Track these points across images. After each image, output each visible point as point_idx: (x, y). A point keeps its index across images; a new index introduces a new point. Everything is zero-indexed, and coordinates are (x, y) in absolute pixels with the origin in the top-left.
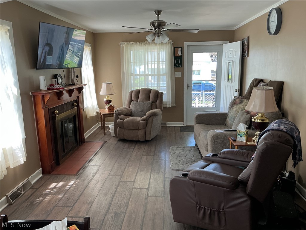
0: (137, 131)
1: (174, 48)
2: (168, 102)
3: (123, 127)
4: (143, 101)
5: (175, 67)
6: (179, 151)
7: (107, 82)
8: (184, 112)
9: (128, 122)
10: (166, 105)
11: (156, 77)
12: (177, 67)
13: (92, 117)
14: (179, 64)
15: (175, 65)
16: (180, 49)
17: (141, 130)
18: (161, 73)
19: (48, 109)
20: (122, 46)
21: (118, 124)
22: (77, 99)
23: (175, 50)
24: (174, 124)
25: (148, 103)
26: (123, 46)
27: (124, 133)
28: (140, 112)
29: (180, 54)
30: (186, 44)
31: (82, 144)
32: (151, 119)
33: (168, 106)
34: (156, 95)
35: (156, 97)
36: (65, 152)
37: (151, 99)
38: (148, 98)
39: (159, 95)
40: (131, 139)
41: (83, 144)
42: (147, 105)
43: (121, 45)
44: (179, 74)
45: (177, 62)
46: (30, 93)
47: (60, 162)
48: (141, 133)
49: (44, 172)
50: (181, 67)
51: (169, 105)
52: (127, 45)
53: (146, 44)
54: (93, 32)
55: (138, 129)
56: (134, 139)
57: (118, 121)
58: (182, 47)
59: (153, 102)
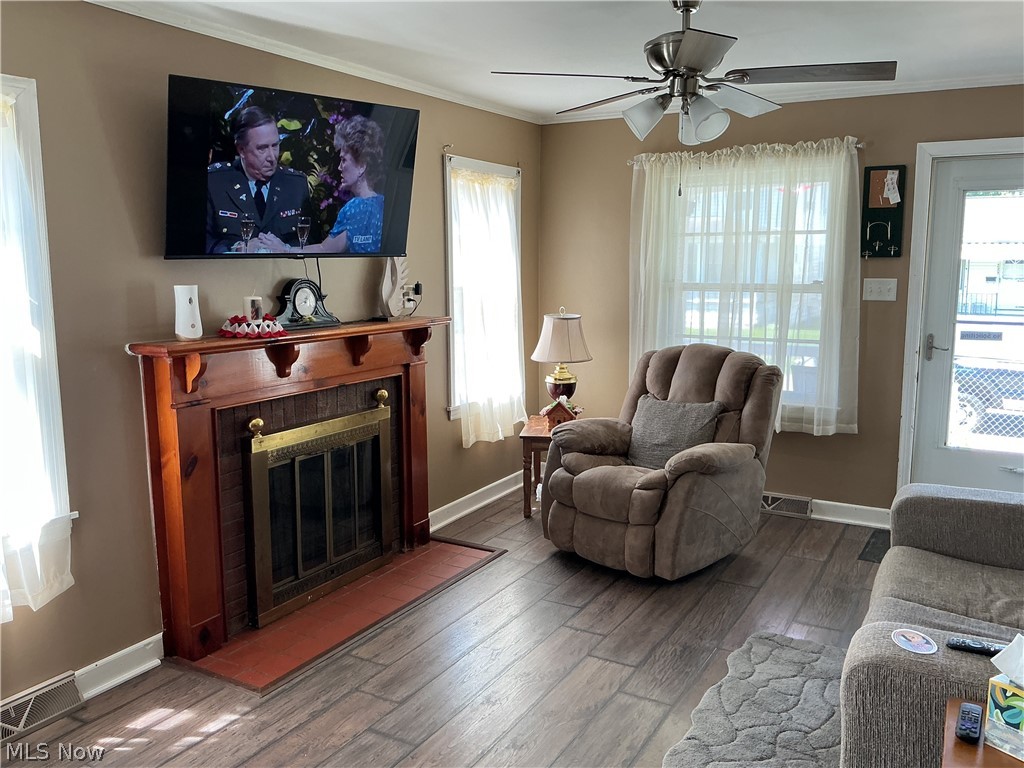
0: (619, 529)
1: (867, 173)
2: (820, 409)
3: (569, 504)
4: (684, 400)
5: (863, 256)
6: (776, 670)
7: (562, 311)
8: (900, 464)
9: (588, 485)
10: (811, 422)
11: (771, 296)
12: (875, 255)
13: (489, 443)
14: (887, 244)
15: (866, 246)
16: (892, 177)
17: (634, 529)
18: (797, 279)
19: (213, 410)
20: (639, 171)
21: (551, 488)
22: (399, 372)
23: (869, 178)
24: (844, 513)
25: (701, 412)
26: (642, 173)
27: (572, 529)
28: (663, 445)
29: (894, 198)
30: (926, 152)
31: (411, 546)
32: (683, 486)
33: (817, 431)
34: (744, 378)
35: (743, 386)
36: (297, 578)
37: (719, 396)
38: (707, 388)
39: (758, 382)
40: (597, 560)
41: (416, 549)
42: (697, 418)
43: (635, 168)
44: (883, 289)
45: (878, 233)
46: (127, 346)
47: (262, 617)
48: (633, 541)
49: (173, 649)
50: (898, 254)
51: (826, 423)
52: (659, 165)
53: (737, 159)
54: (541, 122)
55: (627, 523)
56: (609, 563)
57: (556, 477)
58: (904, 167)
59: (724, 409)
